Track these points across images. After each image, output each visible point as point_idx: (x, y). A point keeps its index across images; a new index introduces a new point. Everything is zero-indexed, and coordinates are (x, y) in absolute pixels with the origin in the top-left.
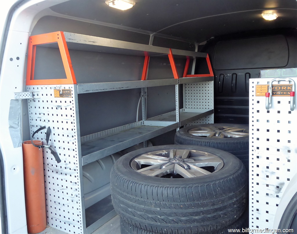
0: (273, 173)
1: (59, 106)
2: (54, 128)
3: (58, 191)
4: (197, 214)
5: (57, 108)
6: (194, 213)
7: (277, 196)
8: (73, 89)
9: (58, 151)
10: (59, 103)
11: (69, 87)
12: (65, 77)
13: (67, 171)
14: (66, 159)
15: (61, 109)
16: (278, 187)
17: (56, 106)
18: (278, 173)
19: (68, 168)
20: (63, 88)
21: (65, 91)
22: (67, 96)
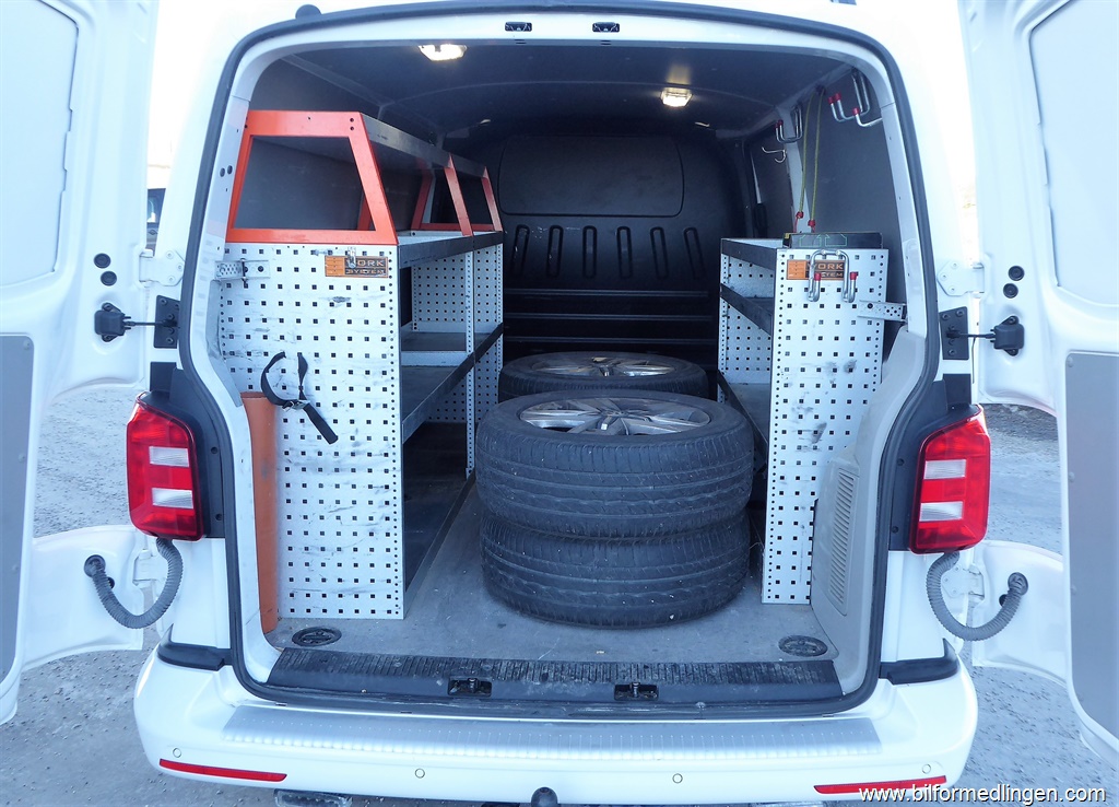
0: (810, 409)
1: (341, 299)
2: (317, 355)
3: (322, 518)
4: (710, 488)
5: (332, 305)
6: (707, 486)
7: (815, 448)
8: (394, 257)
9: (327, 414)
10: (340, 291)
11: (381, 253)
12: (370, 227)
13: (361, 460)
14: (357, 431)
15: (349, 305)
16: (816, 432)
17: (328, 299)
18: (818, 409)
19: (359, 453)
20: (360, 255)
21: (366, 260)
22: (370, 273)
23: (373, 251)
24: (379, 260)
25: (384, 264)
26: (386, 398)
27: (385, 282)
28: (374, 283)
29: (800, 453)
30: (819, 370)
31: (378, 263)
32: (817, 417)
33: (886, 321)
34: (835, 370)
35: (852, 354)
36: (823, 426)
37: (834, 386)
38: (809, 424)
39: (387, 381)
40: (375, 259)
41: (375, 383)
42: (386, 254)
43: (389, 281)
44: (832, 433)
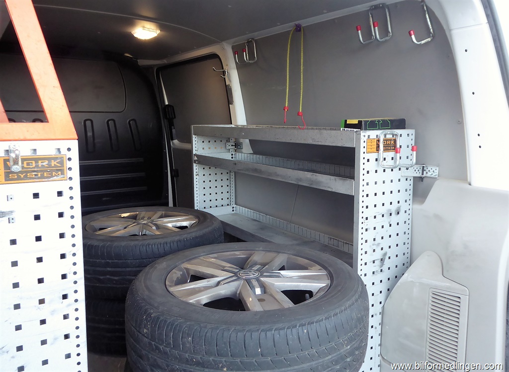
21: (37, 160)
22: (42, 177)
23: (46, 149)
24: (55, 159)
25: (62, 163)
26: (69, 326)
27: (63, 186)
28: (47, 188)
29: (374, 276)
30: (383, 216)
31: (53, 163)
32: (382, 249)
33: (414, 177)
34: (391, 214)
35: (399, 202)
36: (385, 254)
37: (390, 225)
38: (378, 255)
39: (69, 305)
40: (49, 159)
41: (53, 312)
42: (64, 151)
43: (69, 183)
44: (389, 258)
